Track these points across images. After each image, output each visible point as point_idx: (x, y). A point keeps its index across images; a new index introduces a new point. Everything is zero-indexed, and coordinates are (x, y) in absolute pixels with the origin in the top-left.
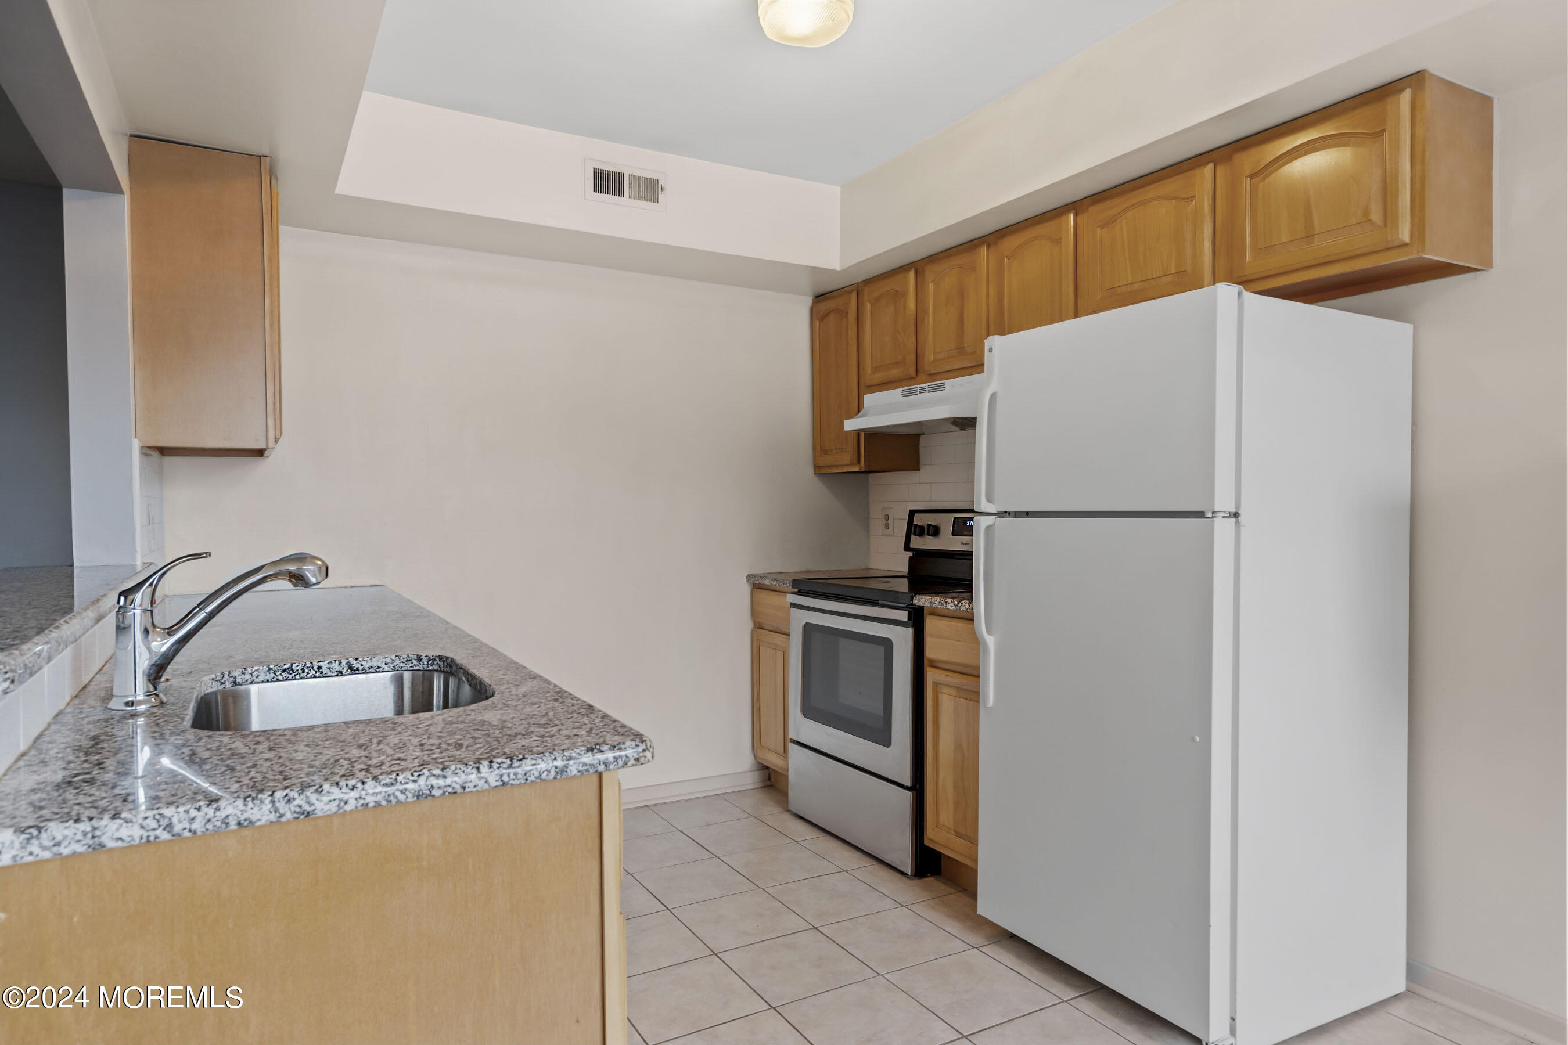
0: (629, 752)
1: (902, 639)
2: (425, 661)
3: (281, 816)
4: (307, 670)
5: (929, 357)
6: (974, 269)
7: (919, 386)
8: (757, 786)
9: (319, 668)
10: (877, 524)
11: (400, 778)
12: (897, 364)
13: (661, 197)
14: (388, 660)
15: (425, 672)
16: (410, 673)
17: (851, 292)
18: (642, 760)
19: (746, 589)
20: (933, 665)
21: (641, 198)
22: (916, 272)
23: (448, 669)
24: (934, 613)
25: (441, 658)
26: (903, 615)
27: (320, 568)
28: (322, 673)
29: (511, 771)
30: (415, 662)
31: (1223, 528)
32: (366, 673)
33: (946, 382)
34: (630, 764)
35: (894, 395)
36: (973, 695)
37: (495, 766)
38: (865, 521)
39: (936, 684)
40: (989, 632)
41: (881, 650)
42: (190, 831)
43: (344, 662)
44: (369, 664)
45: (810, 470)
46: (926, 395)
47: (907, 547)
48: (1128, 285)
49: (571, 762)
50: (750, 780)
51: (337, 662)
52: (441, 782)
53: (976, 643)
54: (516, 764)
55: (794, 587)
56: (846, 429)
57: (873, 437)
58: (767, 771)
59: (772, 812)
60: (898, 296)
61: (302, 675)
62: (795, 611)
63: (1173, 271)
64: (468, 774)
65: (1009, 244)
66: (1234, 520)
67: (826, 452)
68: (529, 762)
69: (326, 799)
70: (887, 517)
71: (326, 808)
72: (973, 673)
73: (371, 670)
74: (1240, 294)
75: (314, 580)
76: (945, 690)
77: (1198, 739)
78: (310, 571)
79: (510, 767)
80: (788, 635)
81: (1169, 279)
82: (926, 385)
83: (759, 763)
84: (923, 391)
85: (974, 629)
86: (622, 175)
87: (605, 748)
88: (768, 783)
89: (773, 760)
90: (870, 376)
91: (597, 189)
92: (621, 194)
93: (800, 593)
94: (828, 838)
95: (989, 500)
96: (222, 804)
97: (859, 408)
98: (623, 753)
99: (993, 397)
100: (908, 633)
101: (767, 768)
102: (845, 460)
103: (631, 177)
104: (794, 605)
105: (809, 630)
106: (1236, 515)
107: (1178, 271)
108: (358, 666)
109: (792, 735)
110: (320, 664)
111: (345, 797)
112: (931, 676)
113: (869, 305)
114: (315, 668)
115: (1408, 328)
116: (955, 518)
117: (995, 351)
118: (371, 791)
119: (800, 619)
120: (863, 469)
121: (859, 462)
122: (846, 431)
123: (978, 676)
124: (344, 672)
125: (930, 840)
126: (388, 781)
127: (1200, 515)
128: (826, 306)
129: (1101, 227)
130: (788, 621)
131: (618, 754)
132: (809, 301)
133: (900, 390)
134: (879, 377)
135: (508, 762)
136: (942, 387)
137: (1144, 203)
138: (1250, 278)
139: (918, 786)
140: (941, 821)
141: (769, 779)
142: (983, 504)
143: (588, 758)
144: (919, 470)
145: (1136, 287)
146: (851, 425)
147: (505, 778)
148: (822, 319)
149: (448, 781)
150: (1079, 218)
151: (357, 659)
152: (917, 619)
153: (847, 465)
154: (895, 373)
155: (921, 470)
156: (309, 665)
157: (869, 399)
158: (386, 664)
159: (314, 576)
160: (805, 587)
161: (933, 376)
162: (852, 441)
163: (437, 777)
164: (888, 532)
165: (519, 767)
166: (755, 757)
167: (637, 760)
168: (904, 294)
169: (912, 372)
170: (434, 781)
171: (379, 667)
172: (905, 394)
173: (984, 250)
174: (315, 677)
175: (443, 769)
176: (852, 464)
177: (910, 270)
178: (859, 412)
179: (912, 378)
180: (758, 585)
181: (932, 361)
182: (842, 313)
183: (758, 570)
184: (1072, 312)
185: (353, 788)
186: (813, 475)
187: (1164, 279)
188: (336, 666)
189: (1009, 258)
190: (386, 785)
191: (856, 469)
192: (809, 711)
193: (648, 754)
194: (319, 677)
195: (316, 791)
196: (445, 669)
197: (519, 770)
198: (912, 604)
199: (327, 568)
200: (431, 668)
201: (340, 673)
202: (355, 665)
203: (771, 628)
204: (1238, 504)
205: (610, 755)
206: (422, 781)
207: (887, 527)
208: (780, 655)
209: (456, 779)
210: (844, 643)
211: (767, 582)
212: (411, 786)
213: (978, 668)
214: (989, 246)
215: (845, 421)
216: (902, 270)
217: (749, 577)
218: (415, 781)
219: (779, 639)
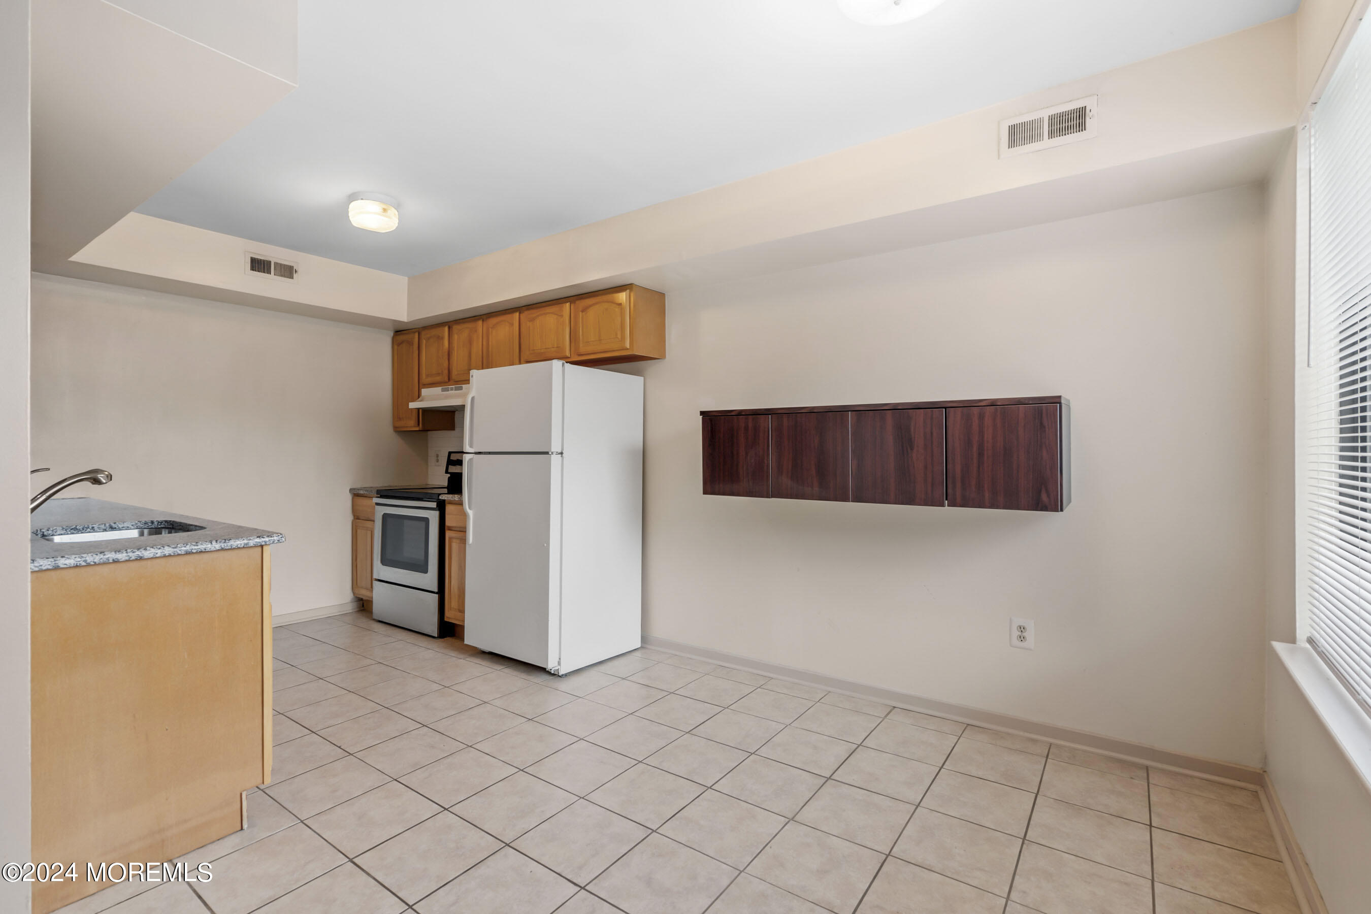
0: (275, 538)
1: (433, 517)
2: (156, 523)
3: (131, 558)
4: (85, 529)
5: (454, 372)
6: (476, 331)
7: (450, 387)
8: (356, 610)
9: (93, 528)
10: (432, 460)
11: (179, 546)
12: (438, 374)
13: (295, 276)
14: (133, 523)
15: (157, 529)
16: (148, 530)
17: (415, 332)
18: (281, 541)
19: (348, 497)
20: (450, 529)
21: (282, 276)
22: (449, 328)
23: (171, 527)
24: (451, 503)
25: (166, 521)
26: (434, 505)
27: (107, 476)
28: (94, 530)
29: (225, 544)
30: (150, 524)
31: (555, 460)
32: (120, 530)
33: (463, 386)
34: (275, 542)
35: (437, 390)
36: (463, 541)
37: (218, 542)
38: (425, 458)
39: (450, 538)
40: (470, 508)
41: (423, 524)
42: (94, 562)
43: (107, 525)
44: (122, 526)
45: (391, 430)
46: (453, 392)
47: (447, 472)
48: (539, 349)
49: (250, 541)
50: (350, 608)
51: (103, 525)
52: (196, 547)
53: (465, 515)
54: (227, 541)
55: (377, 494)
56: (410, 407)
57: (427, 413)
58: (361, 602)
59: (364, 622)
60: (440, 338)
61: (82, 531)
62: (377, 507)
63: (556, 346)
64: (207, 545)
65: (493, 321)
66: (560, 455)
67: (400, 419)
68: (233, 541)
69: (148, 552)
70: (437, 456)
71: (149, 555)
72: (463, 530)
73: (124, 529)
74: (563, 364)
75: (104, 481)
76: (454, 540)
77: (545, 545)
78: (101, 477)
79: (225, 542)
80: (374, 521)
81: (554, 349)
82: (454, 386)
83: (357, 597)
84: (452, 389)
85: (463, 509)
86: (269, 263)
87: (265, 536)
88: (363, 608)
89: (364, 594)
90: (424, 379)
91: (253, 268)
92: (269, 272)
93: (382, 497)
94: (394, 628)
95: (471, 446)
96: (106, 553)
97: (419, 396)
98: (273, 538)
99: (473, 398)
100: (437, 513)
101: (362, 600)
102: (411, 424)
103: (276, 264)
104: (377, 504)
105: (385, 517)
106: (562, 453)
108: (116, 526)
109: (375, 576)
110: (93, 526)
111: (156, 552)
112: (448, 534)
113: (424, 341)
114: (90, 528)
115: (642, 378)
116: (459, 456)
117: (474, 377)
118: (167, 550)
119: (380, 511)
120: (421, 429)
121: (419, 424)
122: (412, 409)
123: (466, 532)
124: (107, 530)
125: (447, 617)
126: (173, 546)
127: (547, 453)
128: (401, 338)
129: (530, 321)
130: (373, 513)
131: (270, 539)
132: (392, 334)
133: (440, 388)
134: (430, 380)
135: (224, 541)
136: (461, 388)
137: (545, 314)
138: (582, 353)
139: (441, 591)
140: (452, 606)
141: (363, 606)
142: (467, 449)
143: (258, 540)
144: (454, 430)
145: (542, 351)
146: (413, 405)
147: (223, 547)
148: (399, 345)
149: (198, 547)
150: (522, 316)
151: (115, 523)
152: (441, 507)
153: (411, 427)
154: (438, 379)
156: (86, 526)
157: (424, 392)
158: (132, 525)
159: (105, 480)
160: (385, 493)
161: (457, 382)
162: (415, 414)
163: (195, 545)
164: (437, 464)
165: (228, 542)
166: (354, 593)
167: (278, 541)
168: (442, 338)
169: (446, 379)
170: (194, 547)
171: (128, 527)
172: (443, 390)
173: (480, 322)
174: (90, 532)
175: (197, 543)
176: (415, 427)
177: (446, 325)
178: (419, 397)
179: (447, 382)
180: (356, 494)
181: (456, 375)
182: (410, 343)
183: (358, 486)
184: (517, 361)
185: (160, 549)
186: (393, 432)
187: (552, 349)
188: (103, 526)
189: (492, 328)
190: (173, 548)
191: (417, 429)
192: (385, 561)
193: (283, 539)
194: (92, 532)
195: (144, 549)
196: (169, 526)
197: (229, 544)
198: (439, 499)
199: (111, 476)
200: (160, 527)
201: (105, 530)
202: (114, 526)
203: (364, 519)
204: (563, 449)
205: (267, 539)
206: (188, 546)
207: (438, 461)
208: (369, 533)
209: (202, 546)
210: (406, 522)
211: (362, 492)
212: (183, 548)
213: (465, 528)
214: (483, 321)
215: (410, 403)
216: (441, 325)
217: (351, 490)
218: (185, 547)
219: (368, 524)
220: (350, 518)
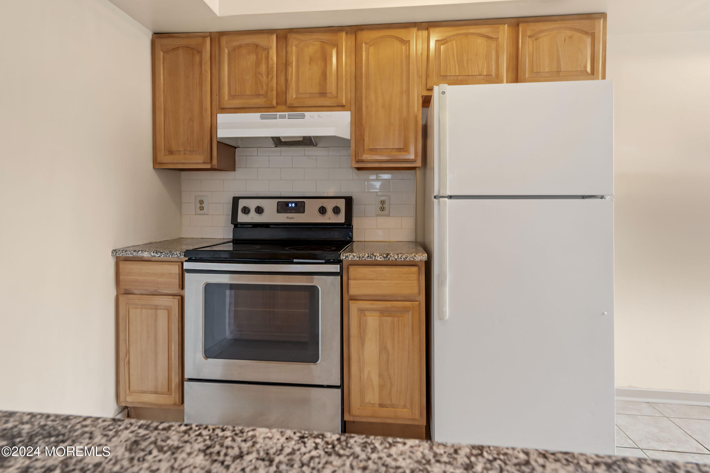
5: (291, 94)
6: (335, 45)
7: (278, 113)
12: (258, 96)
17: (204, 37)
20: (356, 298)
24: (357, 264)
26: (335, 268)
35: (255, 117)
39: (359, 311)
45: (151, 166)
46: (286, 120)
47: (235, 222)
48: (456, 76)
60: (259, 49)
62: (191, 275)
63: (485, 74)
65: (367, 35)
70: (201, 202)
76: (369, 313)
80: (178, 295)
81: (482, 77)
82: (287, 113)
83: (122, 407)
84: (282, 117)
89: (151, 401)
90: (225, 101)
97: (213, 123)
100: (338, 279)
102: (199, 160)
104: (191, 271)
105: (210, 288)
107: (488, 74)
109: (189, 375)
112: (354, 306)
113: (226, 50)
116: (278, 202)
119: (199, 281)
120: (213, 167)
121: (211, 161)
125: (355, 416)
128: (173, 42)
132: (151, 36)
133: (259, 114)
134: (236, 103)
136: (303, 117)
139: (342, 383)
148: (168, 51)
152: (341, 270)
153: (199, 163)
154: (256, 101)
155: (236, 171)
157: (224, 117)
161: (292, 108)
164: (202, 212)
166: (119, 402)
168: (266, 50)
169: (274, 103)
172: (262, 118)
173: (343, 35)
176: (204, 163)
177: (272, 34)
179: (274, 107)
180: (121, 258)
181: (295, 98)
182: (195, 50)
186: (153, 169)
191: (209, 166)
192: (214, 352)
203: (144, 293)
207: (202, 208)
208: (163, 313)
214: (348, 34)
216: (262, 32)
217: (114, 252)
219: (160, 300)
220: (112, 292)
